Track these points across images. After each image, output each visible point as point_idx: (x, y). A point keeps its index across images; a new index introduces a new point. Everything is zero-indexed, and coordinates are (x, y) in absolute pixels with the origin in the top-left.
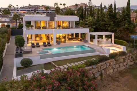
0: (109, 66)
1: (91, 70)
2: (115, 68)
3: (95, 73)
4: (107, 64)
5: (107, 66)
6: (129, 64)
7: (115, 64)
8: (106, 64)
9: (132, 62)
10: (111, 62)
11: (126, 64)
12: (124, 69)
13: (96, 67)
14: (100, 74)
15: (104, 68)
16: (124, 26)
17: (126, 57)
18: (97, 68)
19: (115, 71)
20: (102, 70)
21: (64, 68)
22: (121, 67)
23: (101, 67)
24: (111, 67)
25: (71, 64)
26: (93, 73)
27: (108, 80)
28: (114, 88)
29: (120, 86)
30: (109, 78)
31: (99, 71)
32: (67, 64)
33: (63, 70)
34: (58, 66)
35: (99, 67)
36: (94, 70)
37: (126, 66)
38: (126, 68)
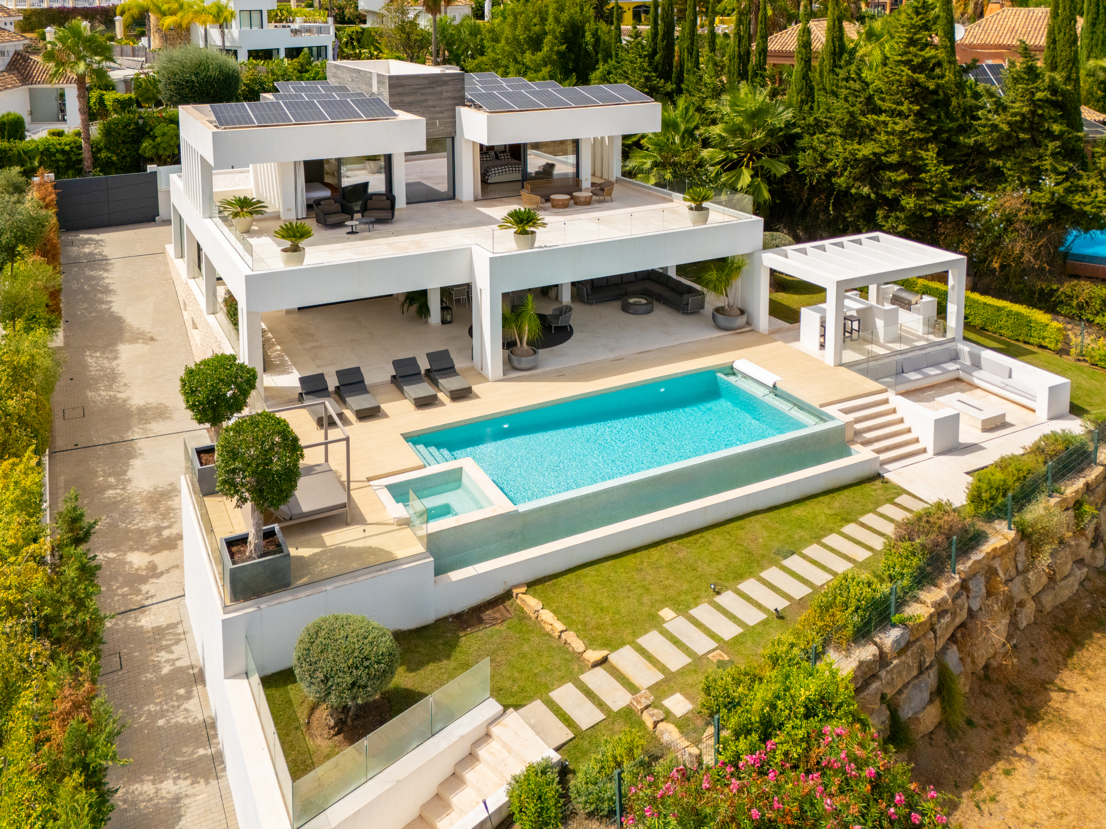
0: (988, 594)
1: (875, 677)
2: (1024, 596)
3: (900, 692)
4: (972, 585)
5: (976, 605)
7: (1025, 570)
8: (967, 590)
10: (996, 563)
11: (1094, 545)
12: (1081, 584)
13: (903, 646)
14: (935, 684)
15: (958, 621)
16: (1035, 185)
18: (910, 645)
19: (1025, 624)
20: (944, 649)
21: (663, 681)
22: (1066, 577)
23: (937, 627)
24: (997, 604)
25: (694, 612)
26: (890, 692)
27: (989, 726)
28: (1058, 806)
29: (1098, 774)
30: (994, 694)
31: (927, 668)
32: (664, 621)
33: (656, 698)
34: (591, 643)
35: (924, 635)
36: (892, 670)
37: (1094, 558)
38: (1093, 575)
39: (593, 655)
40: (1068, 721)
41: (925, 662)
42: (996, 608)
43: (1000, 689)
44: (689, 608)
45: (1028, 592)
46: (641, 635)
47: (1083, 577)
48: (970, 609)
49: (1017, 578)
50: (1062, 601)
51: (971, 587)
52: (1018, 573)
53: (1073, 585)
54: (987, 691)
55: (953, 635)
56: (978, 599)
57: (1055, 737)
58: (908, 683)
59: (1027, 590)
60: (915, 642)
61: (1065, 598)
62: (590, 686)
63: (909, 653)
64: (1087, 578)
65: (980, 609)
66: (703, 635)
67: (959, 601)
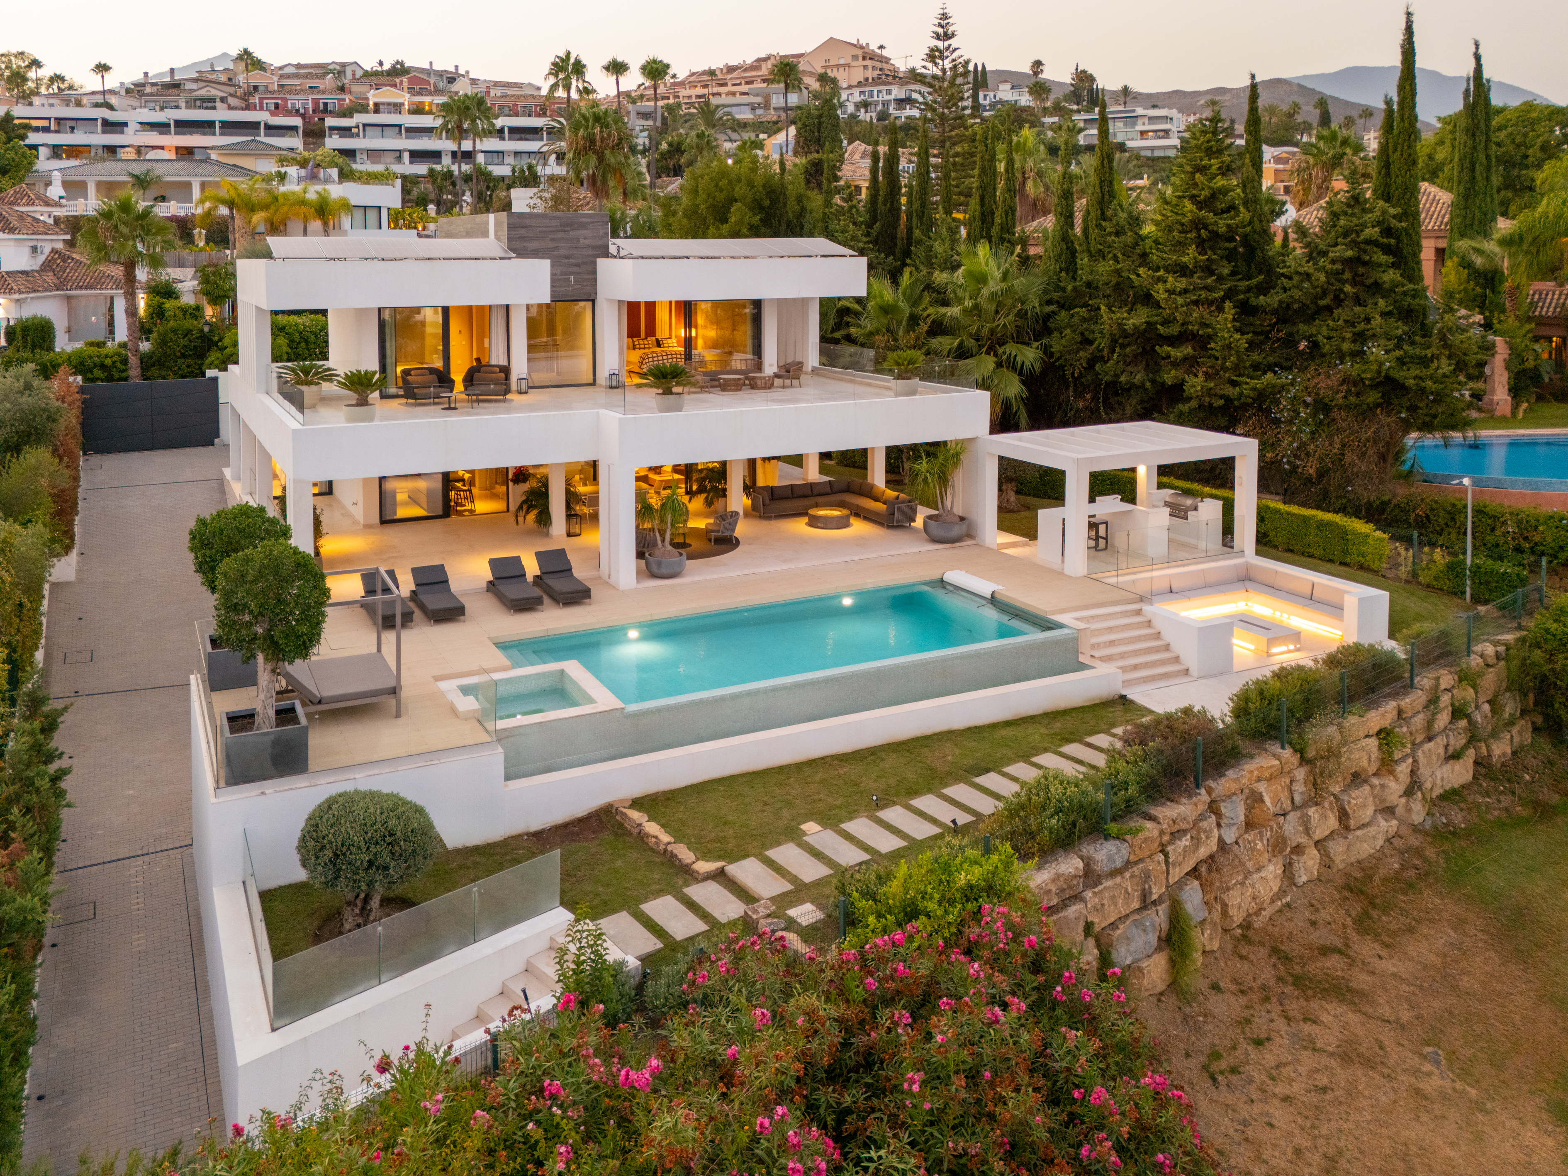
0: (1249, 825)
1: (1077, 898)
2: (1303, 840)
3: (1113, 926)
4: (1224, 808)
5: (1230, 836)
6: (1428, 785)
7: (1305, 805)
8: (1218, 814)
9: (1454, 756)
10: (1262, 787)
11: (1408, 793)
12: (1389, 841)
13: (1119, 863)
14: (1165, 926)
15: (1203, 852)
16: (1358, 355)
17: (1400, 712)
18: (1128, 864)
19: (1304, 878)
20: (1181, 884)
21: (791, 892)
22: (1364, 826)
23: (1169, 849)
24: (1261, 840)
25: (848, 826)
26: (1099, 923)
27: (1242, 992)
28: (1323, 1080)
29: (1381, 1048)
30: (1252, 957)
31: (1154, 903)
32: (804, 834)
33: (778, 908)
34: (705, 855)
35: (1150, 857)
36: (1100, 892)
37: (1409, 810)
38: (1404, 831)
39: (704, 867)
40: (1349, 990)
41: (1151, 893)
42: (1260, 846)
43: (1263, 952)
44: (842, 821)
45: (1308, 835)
46: (772, 847)
47: (1392, 832)
48: (1221, 841)
49: (1292, 814)
50: (1360, 858)
51: (1223, 810)
52: (1295, 807)
53: (1374, 838)
54: (1244, 952)
55: (1195, 869)
56: (1234, 828)
57: (1329, 1007)
58: (1127, 916)
59: (1307, 831)
60: (1136, 863)
61: (1364, 855)
62: (695, 898)
63: (1127, 875)
64: (1397, 835)
65: (1237, 843)
66: (853, 848)
67: (1204, 824)
